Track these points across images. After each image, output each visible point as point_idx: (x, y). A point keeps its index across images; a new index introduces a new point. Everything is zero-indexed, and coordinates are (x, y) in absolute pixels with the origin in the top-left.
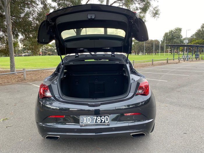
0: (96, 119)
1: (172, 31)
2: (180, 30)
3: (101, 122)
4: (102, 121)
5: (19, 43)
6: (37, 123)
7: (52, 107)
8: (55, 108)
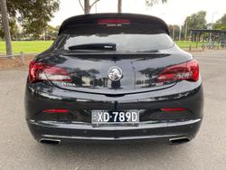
0: (118, 116)
1: (194, 15)
2: (204, 13)
3: (126, 121)
4: (126, 119)
5: (17, 23)
6: (27, 119)
7: (51, 97)
8: (54, 98)
